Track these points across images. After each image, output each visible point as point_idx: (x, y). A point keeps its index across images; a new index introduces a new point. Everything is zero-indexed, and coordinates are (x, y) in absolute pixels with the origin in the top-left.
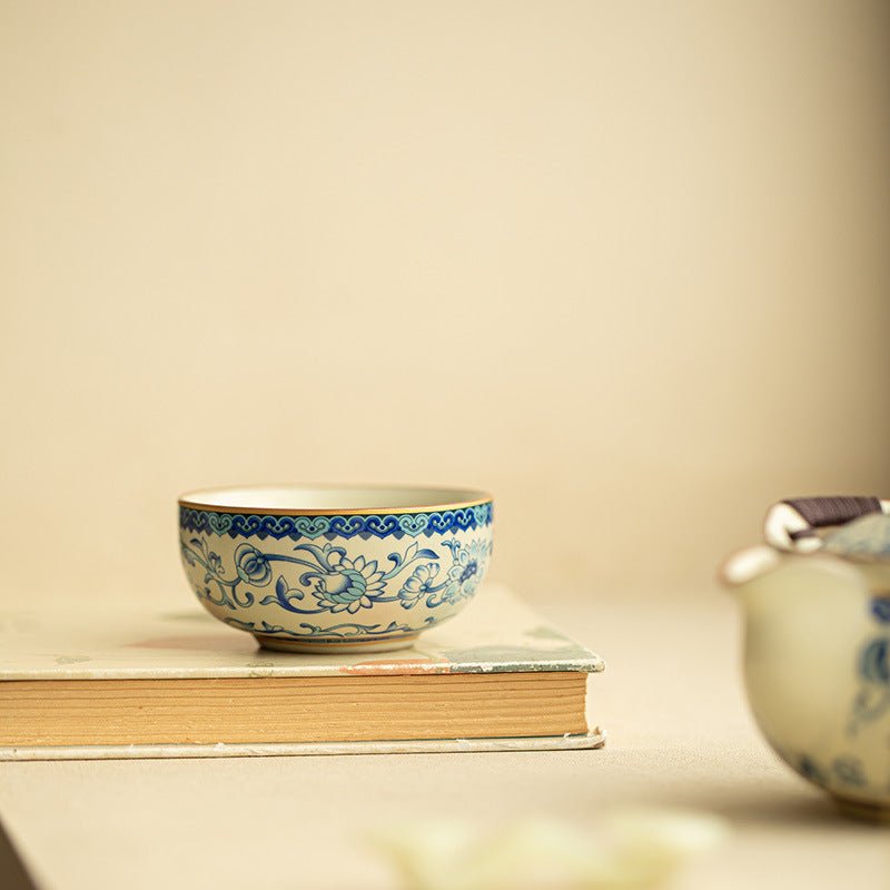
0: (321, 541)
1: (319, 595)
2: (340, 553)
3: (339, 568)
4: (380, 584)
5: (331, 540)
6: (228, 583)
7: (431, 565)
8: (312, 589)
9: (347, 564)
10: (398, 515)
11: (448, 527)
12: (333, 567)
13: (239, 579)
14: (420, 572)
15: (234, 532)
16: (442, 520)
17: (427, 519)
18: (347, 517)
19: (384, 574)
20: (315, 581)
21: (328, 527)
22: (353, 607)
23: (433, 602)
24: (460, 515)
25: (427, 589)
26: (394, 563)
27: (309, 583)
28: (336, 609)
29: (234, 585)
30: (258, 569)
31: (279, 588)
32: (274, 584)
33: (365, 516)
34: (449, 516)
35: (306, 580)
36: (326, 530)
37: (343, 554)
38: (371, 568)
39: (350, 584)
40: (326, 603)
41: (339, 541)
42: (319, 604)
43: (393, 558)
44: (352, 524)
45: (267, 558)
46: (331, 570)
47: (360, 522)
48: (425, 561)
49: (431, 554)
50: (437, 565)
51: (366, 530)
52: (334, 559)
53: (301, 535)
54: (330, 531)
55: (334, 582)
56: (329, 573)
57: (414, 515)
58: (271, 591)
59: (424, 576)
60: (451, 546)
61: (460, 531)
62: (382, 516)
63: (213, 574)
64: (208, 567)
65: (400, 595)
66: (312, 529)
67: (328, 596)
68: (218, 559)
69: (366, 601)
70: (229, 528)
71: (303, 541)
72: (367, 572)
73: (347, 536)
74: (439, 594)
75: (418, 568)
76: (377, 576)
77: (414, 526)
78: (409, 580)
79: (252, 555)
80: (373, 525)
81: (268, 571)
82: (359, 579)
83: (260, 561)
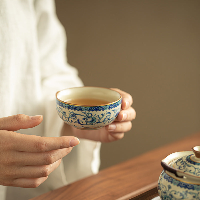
0: (87, 112)
1: (87, 122)
2: (91, 114)
3: (91, 117)
4: (99, 120)
5: (89, 111)
6: (67, 118)
7: (110, 115)
8: (85, 121)
9: (92, 116)
10: (103, 106)
11: (113, 107)
12: (90, 117)
13: (70, 118)
14: (107, 117)
15: (69, 108)
16: (112, 106)
17: (109, 106)
18: (93, 107)
19: (100, 118)
20: (86, 119)
21: (89, 109)
22: (93, 124)
23: (110, 121)
24: (116, 104)
25: (109, 119)
26: (102, 116)
27: (85, 120)
28: (90, 124)
29: (68, 118)
30: (74, 116)
31: (78, 120)
32: (77, 119)
33: (96, 107)
34: (113, 105)
35: (84, 119)
36: (88, 109)
37: (92, 114)
38: (97, 117)
39: (93, 120)
40: (88, 123)
41: (91, 112)
42: (86, 124)
43: (102, 115)
44: (94, 108)
45: (76, 114)
46: (89, 117)
47: (95, 108)
48: (108, 114)
49: (110, 113)
50: (111, 115)
51: (96, 109)
52: (90, 115)
53: (83, 110)
54: (89, 110)
55: (90, 120)
56: (89, 118)
57: (106, 106)
58: (77, 121)
59: (108, 117)
60: (114, 111)
61: (116, 107)
62: (100, 107)
63: (64, 115)
64: (63, 114)
65: (103, 121)
66: (85, 109)
67: (88, 122)
68: (65, 113)
69: (96, 123)
70: (68, 107)
71: (83, 111)
72: (96, 118)
73: (93, 111)
74: (111, 120)
75: (107, 116)
76: (99, 118)
77: (106, 108)
78: (105, 118)
79: (72, 113)
80: (98, 108)
81: (76, 117)
82: (95, 119)
83: (74, 115)
